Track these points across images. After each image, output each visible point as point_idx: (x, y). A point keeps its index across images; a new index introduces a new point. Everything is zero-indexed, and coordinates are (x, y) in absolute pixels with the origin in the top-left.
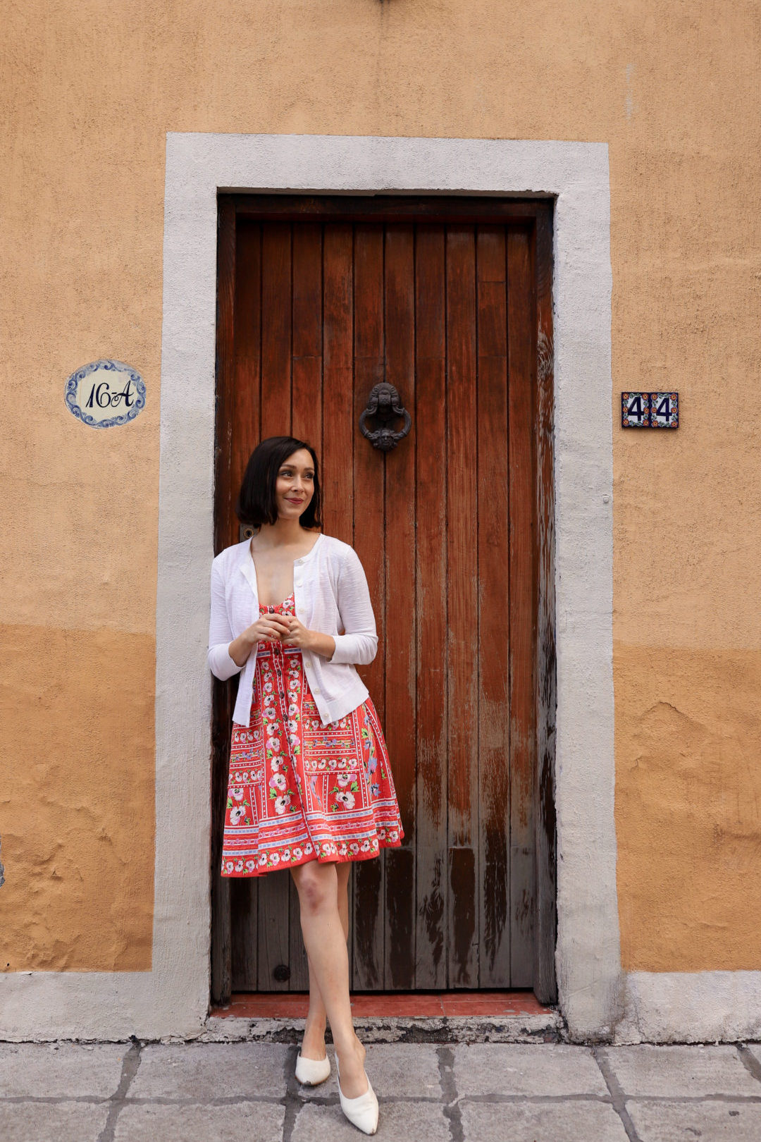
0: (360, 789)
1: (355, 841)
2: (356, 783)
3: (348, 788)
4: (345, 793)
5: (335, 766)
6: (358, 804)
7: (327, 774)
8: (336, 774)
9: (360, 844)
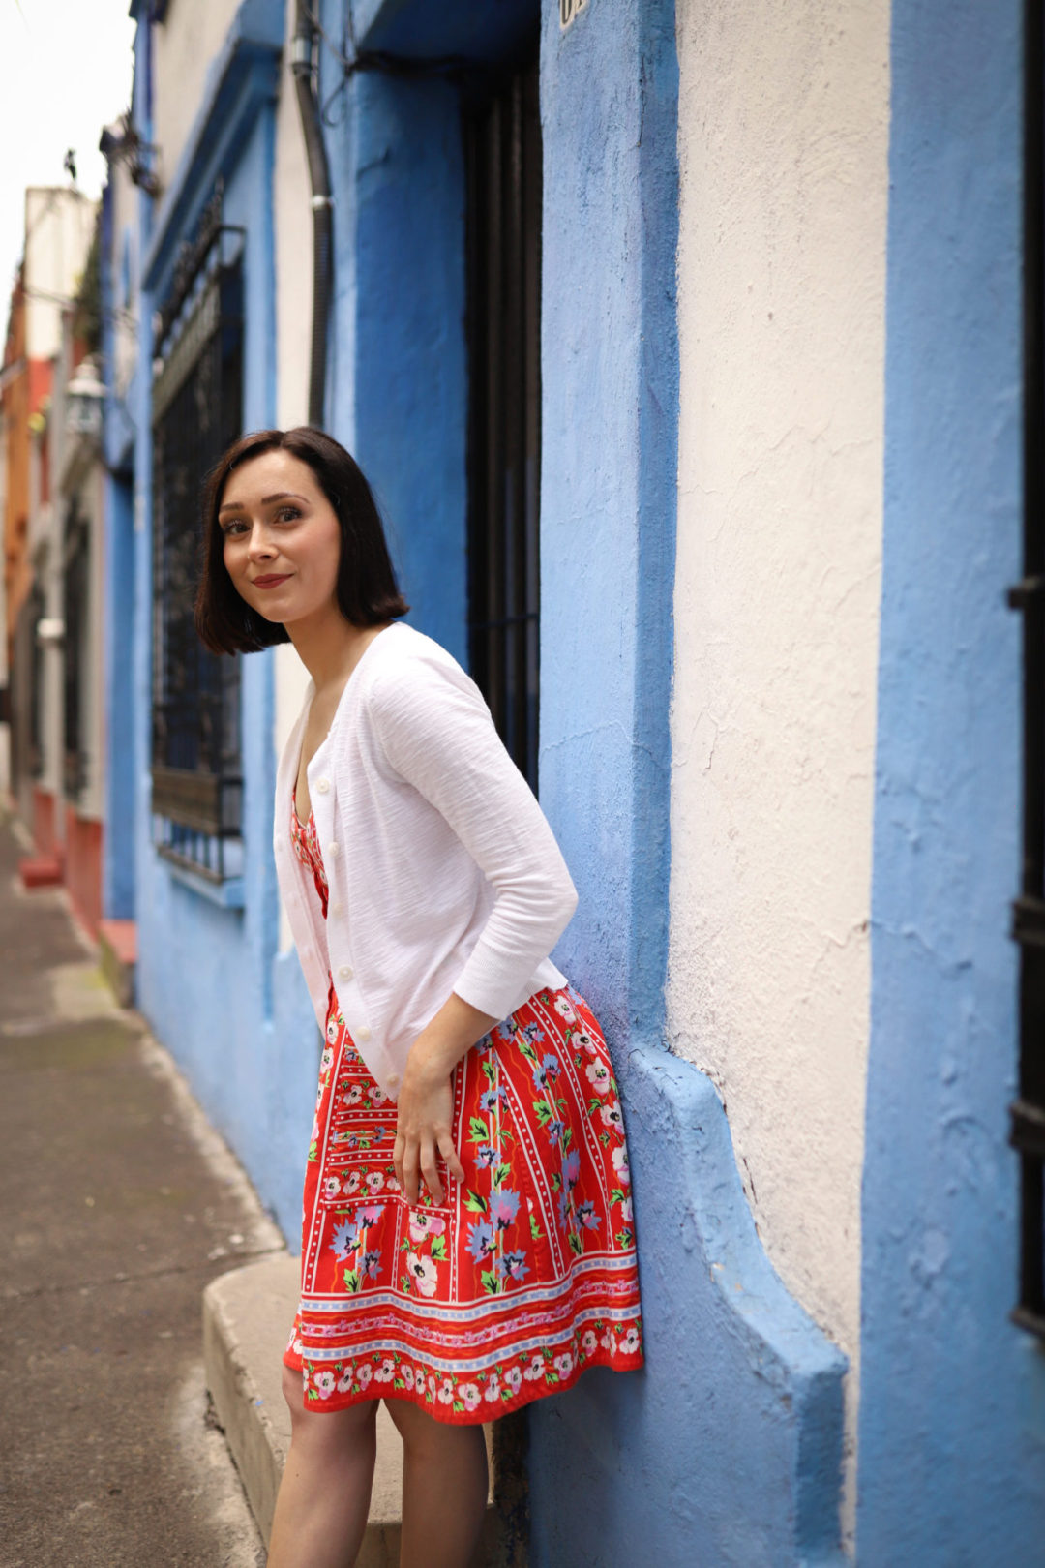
0: (447, 1255)
2: (442, 1241)
3: (425, 1249)
6: (442, 1293)
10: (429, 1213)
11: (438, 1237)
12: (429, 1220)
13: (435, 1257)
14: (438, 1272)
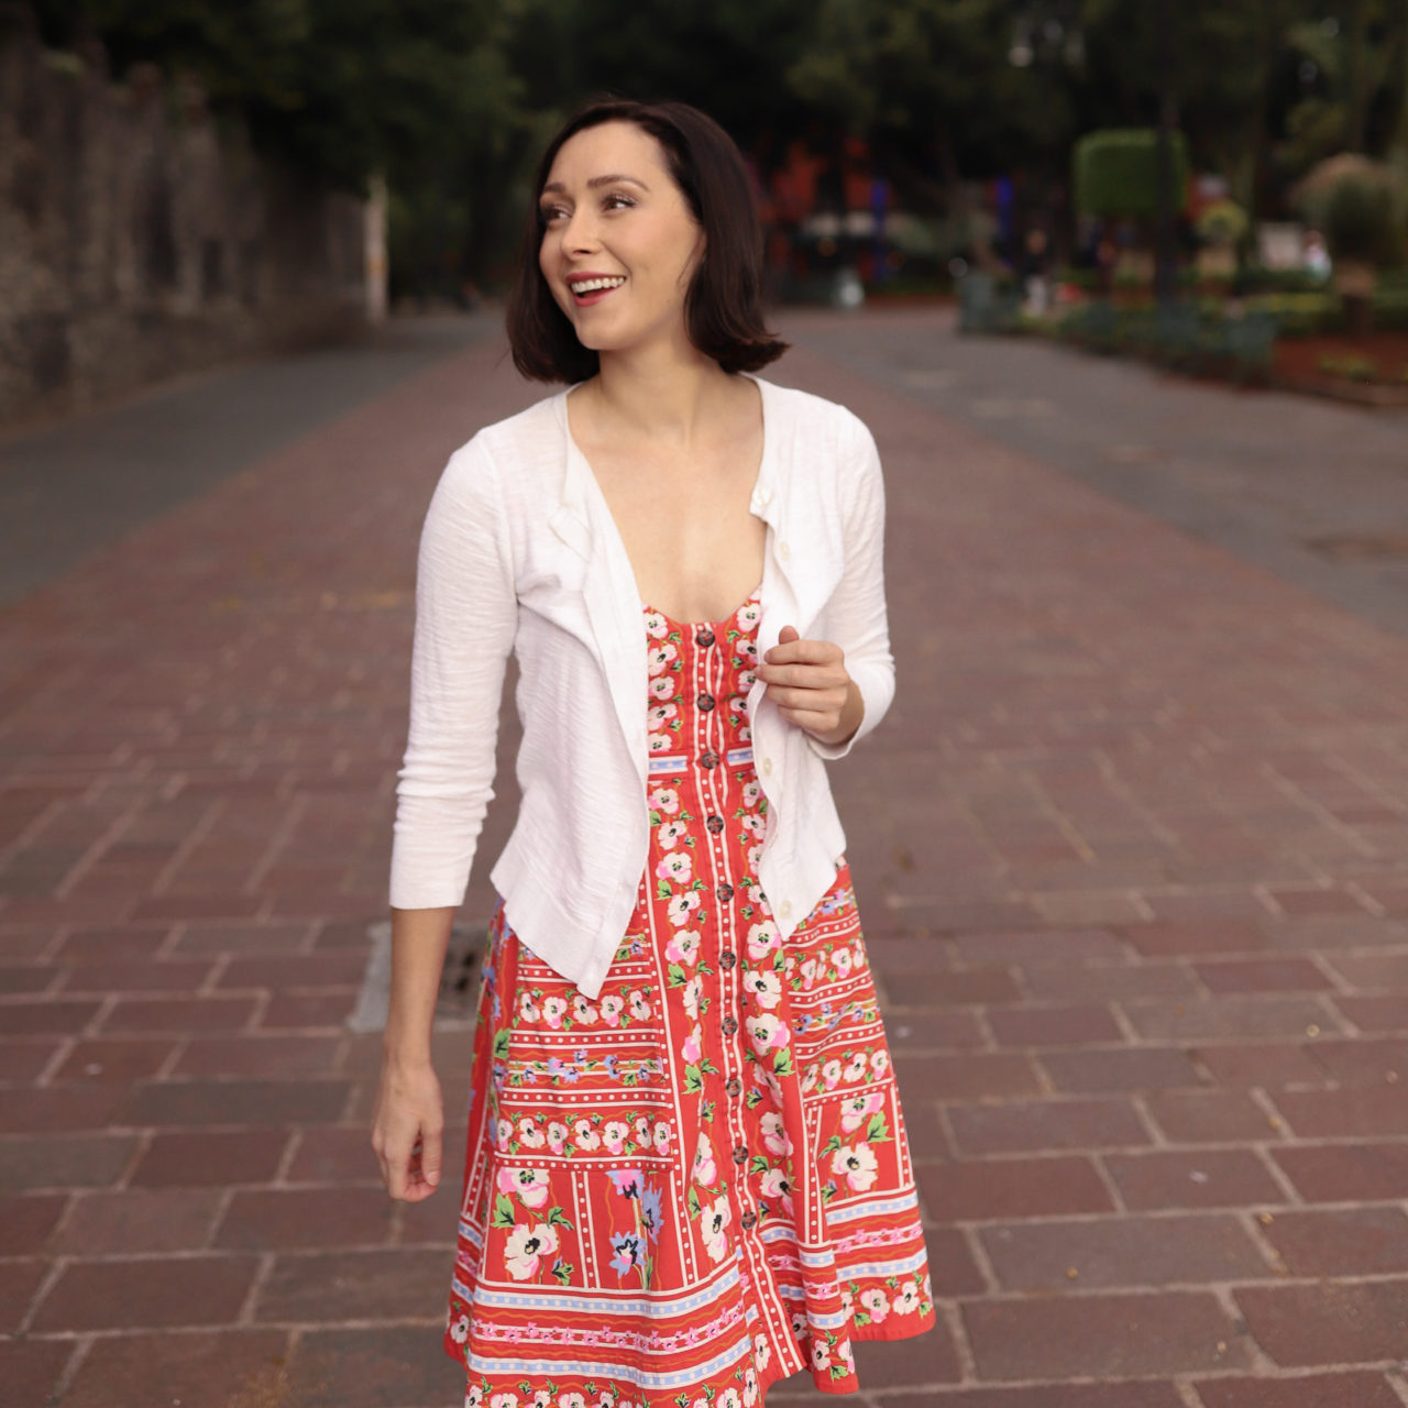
1: (878, 1282)
2: (881, 1117)
4: (853, 1149)
5: (835, 1078)
7: (820, 1102)
8: (840, 1098)
9: (892, 1294)
10: (870, 1091)
11: (876, 1115)
12: (868, 1098)
13: (873, 1140)
14: (876, 1157)
